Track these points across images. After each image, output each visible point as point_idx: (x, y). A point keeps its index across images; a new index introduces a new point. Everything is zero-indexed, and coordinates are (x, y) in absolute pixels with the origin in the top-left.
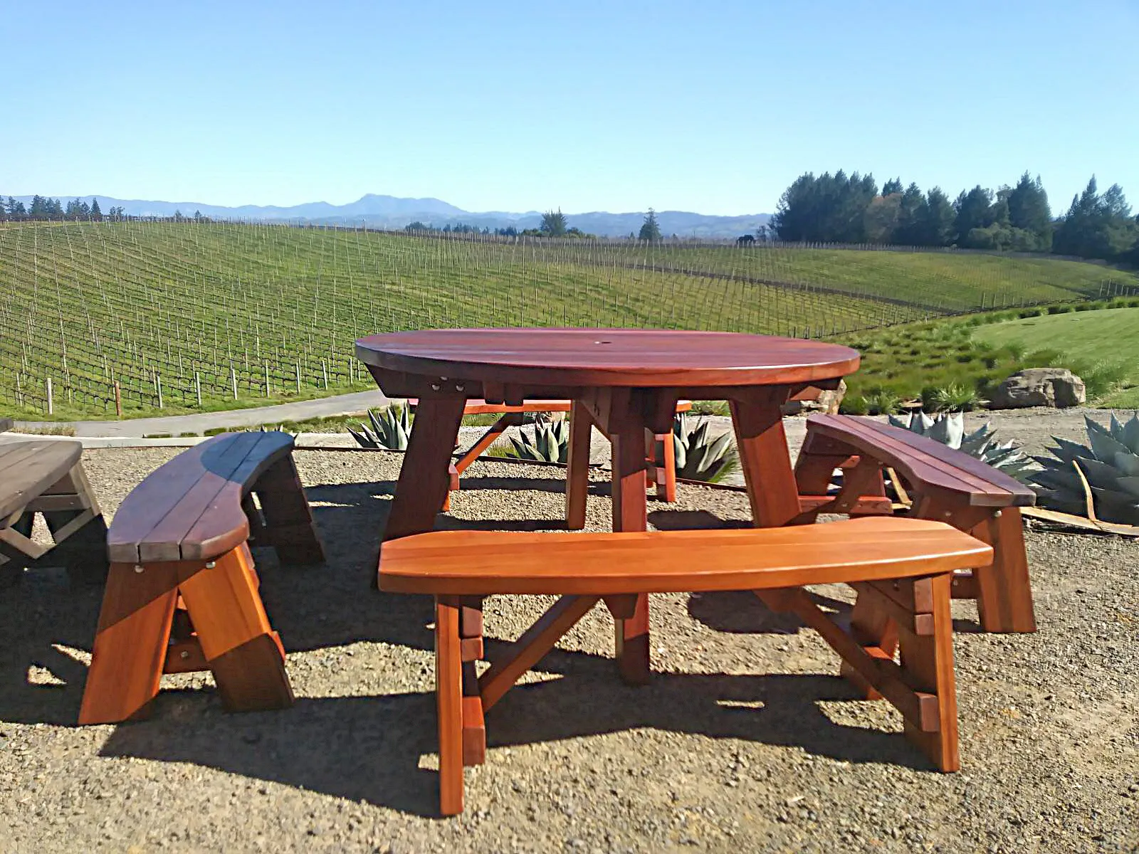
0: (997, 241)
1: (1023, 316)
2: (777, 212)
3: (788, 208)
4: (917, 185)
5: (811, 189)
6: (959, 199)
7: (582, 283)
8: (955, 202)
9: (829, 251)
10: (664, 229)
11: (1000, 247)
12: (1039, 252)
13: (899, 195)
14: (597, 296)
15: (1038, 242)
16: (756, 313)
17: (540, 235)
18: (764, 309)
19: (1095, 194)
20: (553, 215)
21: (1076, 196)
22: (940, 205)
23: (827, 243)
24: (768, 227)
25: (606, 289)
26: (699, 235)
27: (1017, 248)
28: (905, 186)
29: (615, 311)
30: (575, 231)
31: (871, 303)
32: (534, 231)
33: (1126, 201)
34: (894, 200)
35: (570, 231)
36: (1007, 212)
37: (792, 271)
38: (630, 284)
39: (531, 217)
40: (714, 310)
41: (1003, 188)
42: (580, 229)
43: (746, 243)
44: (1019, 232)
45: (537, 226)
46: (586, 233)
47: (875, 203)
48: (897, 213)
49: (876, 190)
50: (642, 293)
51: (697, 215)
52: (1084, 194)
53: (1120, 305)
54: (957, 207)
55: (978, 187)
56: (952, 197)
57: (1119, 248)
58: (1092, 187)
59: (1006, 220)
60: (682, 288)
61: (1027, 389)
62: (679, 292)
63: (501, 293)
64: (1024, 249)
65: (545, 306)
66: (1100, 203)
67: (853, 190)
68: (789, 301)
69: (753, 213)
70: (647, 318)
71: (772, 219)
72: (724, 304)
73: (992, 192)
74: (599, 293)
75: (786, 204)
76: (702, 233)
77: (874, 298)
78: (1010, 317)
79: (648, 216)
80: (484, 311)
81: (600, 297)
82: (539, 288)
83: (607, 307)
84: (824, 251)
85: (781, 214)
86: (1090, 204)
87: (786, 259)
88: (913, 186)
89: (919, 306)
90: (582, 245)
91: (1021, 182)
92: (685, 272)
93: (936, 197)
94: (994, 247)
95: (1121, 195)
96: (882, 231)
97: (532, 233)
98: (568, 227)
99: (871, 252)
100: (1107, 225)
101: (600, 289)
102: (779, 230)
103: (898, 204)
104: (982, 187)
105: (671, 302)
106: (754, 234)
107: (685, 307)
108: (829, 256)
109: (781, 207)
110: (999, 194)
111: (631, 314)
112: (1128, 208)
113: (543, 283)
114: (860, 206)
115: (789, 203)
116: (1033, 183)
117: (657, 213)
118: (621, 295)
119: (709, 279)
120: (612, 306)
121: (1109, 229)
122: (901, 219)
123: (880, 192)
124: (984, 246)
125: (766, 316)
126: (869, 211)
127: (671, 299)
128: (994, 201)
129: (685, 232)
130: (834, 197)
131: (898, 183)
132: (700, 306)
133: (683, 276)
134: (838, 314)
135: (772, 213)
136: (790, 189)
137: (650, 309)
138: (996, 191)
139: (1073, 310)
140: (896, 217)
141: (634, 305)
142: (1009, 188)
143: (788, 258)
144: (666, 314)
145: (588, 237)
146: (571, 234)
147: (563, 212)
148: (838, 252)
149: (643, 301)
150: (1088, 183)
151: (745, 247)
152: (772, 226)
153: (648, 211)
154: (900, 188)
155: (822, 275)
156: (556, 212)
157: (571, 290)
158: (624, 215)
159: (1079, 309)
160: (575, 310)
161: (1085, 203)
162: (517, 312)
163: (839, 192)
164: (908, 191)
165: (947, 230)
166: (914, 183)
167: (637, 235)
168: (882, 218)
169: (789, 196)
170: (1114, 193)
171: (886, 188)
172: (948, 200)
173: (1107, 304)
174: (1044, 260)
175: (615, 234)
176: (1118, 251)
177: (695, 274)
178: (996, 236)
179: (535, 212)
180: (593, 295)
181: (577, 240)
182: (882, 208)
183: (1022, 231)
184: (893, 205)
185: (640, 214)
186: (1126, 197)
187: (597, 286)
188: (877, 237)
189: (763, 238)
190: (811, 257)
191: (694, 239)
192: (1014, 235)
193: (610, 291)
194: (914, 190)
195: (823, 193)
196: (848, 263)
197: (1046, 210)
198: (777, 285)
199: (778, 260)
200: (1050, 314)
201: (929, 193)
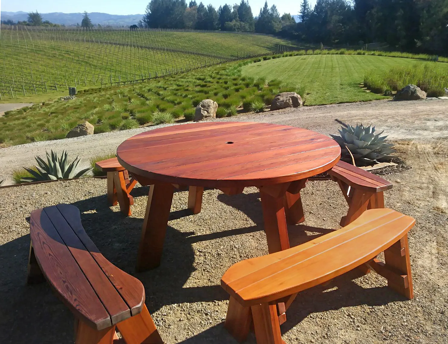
0: (235, 28)
1: (255, 62)
2: (146, 13)
3: (150, 13)
4: (203, 3)
5: (159, 4)
6: (219, 10)
7: (59, 50)
8: (218, 11)
9: (172, 33)
10: (94, 21)
11: (236, 30)
12: (251, 32)
13: (195, 7)
14: (69, 56)
15: (249, 28)
16: (146, 62)
17: (28, 25)
18: (149, 60)
19: (268, 8)
20: (33, 14)
21: (261, 9)
22: (212, 12)
23: (170, 29)
24: (143, 21)
25: (72, 53)
26: (111, 24)
27: (243, 30)
28: (198, 4)
29: (79, 63)
30: (47, 22)
31: (193, 56)
32: (24, 22)
33: (278, 11)
34: (194, 10)
35: (44, 22)
36: (238, 15)
37: (158, 42)
38: (84, 50)
39: (21, 14)
40: (127, 61)
41: (235, 5)
42: (50, 22)
43: (134, 29)
44: (243, 23)
45: (26, 20)
46: (54, 23)
47: (187, 11)
48: (196, 15)
49: (187, 5)
50: (91, 54)
51: (108, 15)
52: (264, 8)
53: (286, 56)
54: (219, 13)
55: (226, 4)
56: (217, 9)
57: (277, 30)
58: (266, 5)
59: (238, 19)
60: (110, 51)
61: (283, 101)
62: (109, 53)
63: (15, 56)
64: (245, 31)
65: (42, 63)
66: (270, 12)
67: (177, 4)
68: (159, 56)
69: (134, 14)
70: (96, 66)
71: (144, 18)
72: (131, 58)
73: (231, 7)
74: (70, 55)
75: (149, 11)
76: (111, 23)
77: (194, 53)
78: (251, 62)
79: (84, 15)
80: (7, 66)
81: (71, 57)
82: (37, 53)
83: (75, 61)
84: (169, 32)
85: (148, 15)
86: (266, 12)
87: (154, 36)
88: (201, 3)
89: (211, 56)
90: (54, 30)
91: (241, 3)
92: (110, 43)
93: (211, 9)
94: (234, 30)
95: (276, 9)
96: (191, 23)
97: (23, 24)
98: (43, 20)
99: (188, 33)
100: (272, 21)
101: (69, 53)
102: (148, 22)
103: (196, 12)
104: (228, 5)
105: (107, 58)
106: (136, 24)
107: (114, 60)
108: (172, 35)
109: (147, 12)
110: (234, 7)
111: (88, 65)
112: (279, 14)
113: (38, 51)
114: (181, 12)
115: (151, 10)
116: (246, 3)
117: (89, 13)
118: (81, 55)
119: (122, 46)
120: (77, 61)
121: (273, 22)
122: (198, 18)
123: (188, 5)
124: (230, 30)
125: (151, 63)
126: (185, 14)
127: (106, 56)
128: (232, 11)
129: (104, 23)
130: (170, 8)
131: (195, 2)
132: (120, 60)
133: (110, 45)
134: (181, 61)
135: (144, 14)
136: (150, 4)
137: (97, 62)
138: (233, 6)
139: (272, 58)
140: (196, 17)
141: (88, 60)
142: (237, 5)
143: (155, 36)
144: (105, 64)
145: (55, 26)
146: (46, 24)
147: (39, 12)
148: (175, 33)
149: (93, 58)
150: (265, 4)
151: (135, 31)
152: (145, 21)
153: (84, 12)
154: (196, 4)
155: (170, 43)
156: (35, 12)
157: (54, 54)
158: (71, 14)
159: (274, 58)
160: (58, 64)
161: (264, 12)
162: (27, 66)
163: (171, 5)
164: (200, 6)
165: (216, 23)
166: (201, 2)
167: (80, 24)
168: (190, 18)
169: (150, 7)
170: (274, 8)
171: (191, 4)
172: (215, 10)
173: (282, 55)
174: (253, 35)
175: (68, 24)
176: (277, 31)
177: (114, 44)
178: (235, 25)
179: (21, 12)
180: (67, 56)
181: (49, 27)
182: (190, 13)
183: (244, 23)
184: (194, 12)
185: (80, 14)
186: (277, 10)
187: (68, 51)
188: (190, 26)
189: (141, 26)
190: (164, 35)
191: (109, 26)
192: (241, 25)
193: (75, 54)
194: (202, 6)
195: (165, 6)
196: (180, 38)
197: (251, 15)
198: (152, 48)
199: (150, 37)
200: (264, 60)
201: (208, 7)
